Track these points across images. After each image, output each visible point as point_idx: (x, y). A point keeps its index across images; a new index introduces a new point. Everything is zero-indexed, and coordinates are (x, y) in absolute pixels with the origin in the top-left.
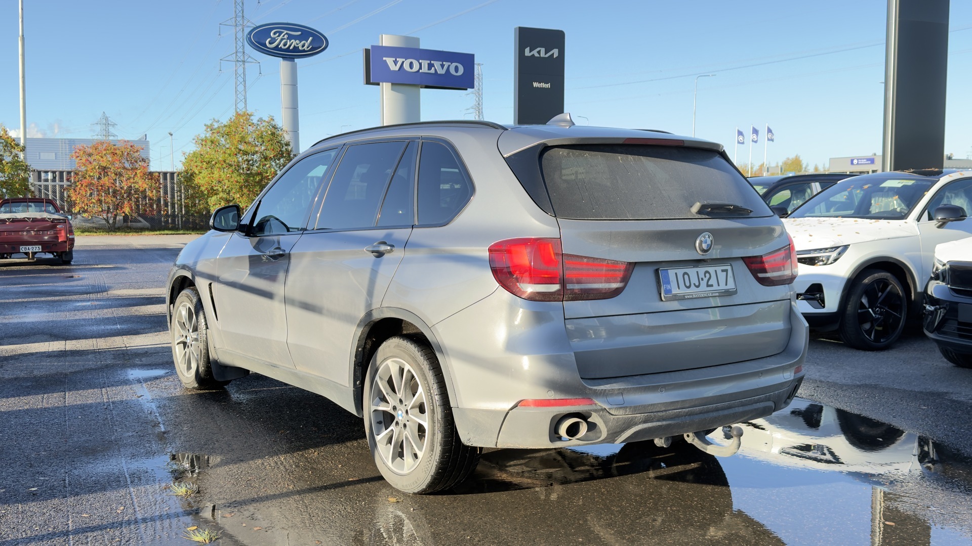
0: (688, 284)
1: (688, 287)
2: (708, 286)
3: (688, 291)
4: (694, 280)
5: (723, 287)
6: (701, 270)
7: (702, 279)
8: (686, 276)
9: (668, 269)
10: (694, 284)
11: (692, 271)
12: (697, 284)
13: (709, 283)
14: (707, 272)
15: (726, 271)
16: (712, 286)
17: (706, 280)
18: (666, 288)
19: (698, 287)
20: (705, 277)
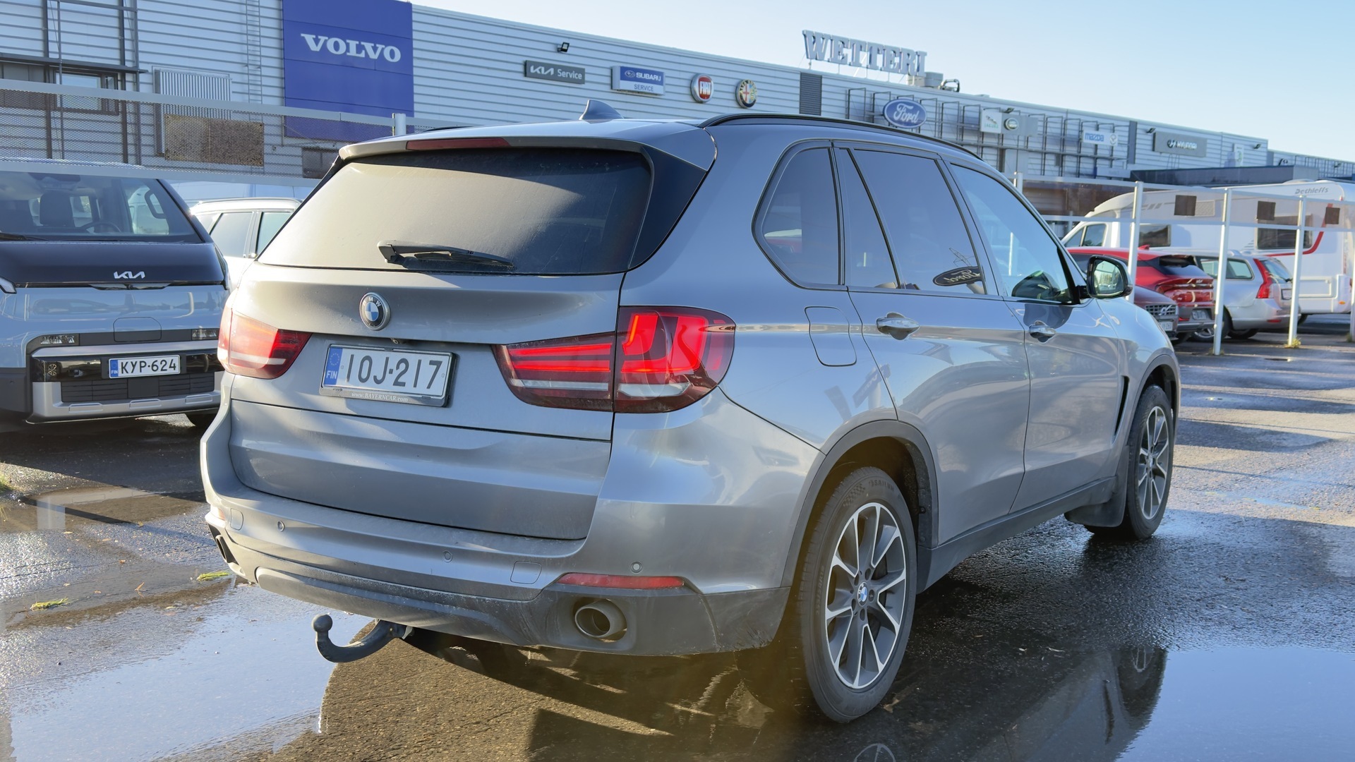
0: (364, 376)
1: (363, 381)
2: (396, 383)
3: (362, 386)
4: (378, 371)
5: (422, 389)
6: (395, 357)
7: (391, 372)
8: (367, 363)
9: (342, 348)
10: (375, 377)
11: (379, 356)
12: (379, 378)
13: (401, 380)
14: (404, 361)
15: (438, 364)
16: (403, 384)
17: (396, 373)
18: (329, 376)
19: (378, 382)
20: (398, 368)
